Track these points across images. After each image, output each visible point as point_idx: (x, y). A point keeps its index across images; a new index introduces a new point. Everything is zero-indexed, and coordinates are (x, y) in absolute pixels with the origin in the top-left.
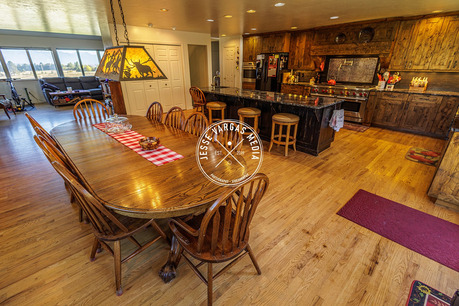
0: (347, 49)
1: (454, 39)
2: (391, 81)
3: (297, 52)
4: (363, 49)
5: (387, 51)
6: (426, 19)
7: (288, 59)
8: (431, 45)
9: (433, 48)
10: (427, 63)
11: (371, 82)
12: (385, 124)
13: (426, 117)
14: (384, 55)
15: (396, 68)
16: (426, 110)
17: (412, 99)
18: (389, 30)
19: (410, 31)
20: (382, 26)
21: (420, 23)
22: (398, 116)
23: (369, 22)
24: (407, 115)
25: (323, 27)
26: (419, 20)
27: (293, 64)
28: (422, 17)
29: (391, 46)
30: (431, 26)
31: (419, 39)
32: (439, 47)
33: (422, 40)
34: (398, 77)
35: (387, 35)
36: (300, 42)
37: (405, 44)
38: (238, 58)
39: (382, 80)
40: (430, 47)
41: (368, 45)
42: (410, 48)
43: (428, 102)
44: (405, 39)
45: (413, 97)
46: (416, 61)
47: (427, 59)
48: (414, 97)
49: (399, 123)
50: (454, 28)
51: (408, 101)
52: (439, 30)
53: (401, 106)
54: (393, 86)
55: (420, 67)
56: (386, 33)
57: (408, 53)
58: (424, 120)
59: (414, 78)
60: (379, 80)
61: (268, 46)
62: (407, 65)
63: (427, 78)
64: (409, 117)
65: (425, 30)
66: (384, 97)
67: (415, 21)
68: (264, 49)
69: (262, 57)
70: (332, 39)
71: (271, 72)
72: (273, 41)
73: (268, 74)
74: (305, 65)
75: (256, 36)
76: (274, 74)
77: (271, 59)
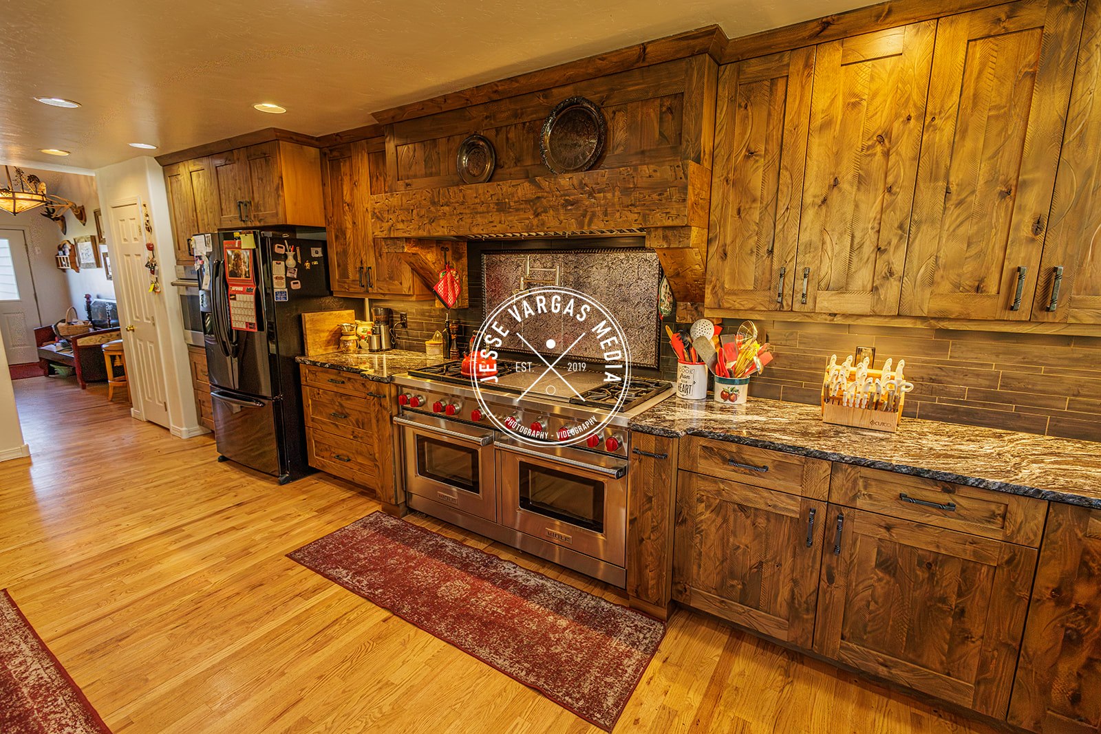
0: (502, 207)
1: (1016, 142)
2: (729, 365)
3: (349, 225)
4: (564, 206)
5: (674, 212)
6: (836, 44)
7: (325, 252)
8: (890, 179)
9: (903, 199)
10: (886, 278)
11: (650, 361)
12: (739, 614)
13: (961, 613)
14: (665, 238)
15: (737, 306)
16: (950, 576)
17: (855, 497)
18: (670, 109)
19: (769, 114)
20: (634, 86)
21: (808, 65)
22: (795, 581)
23: (571, 72)
24: (848, 586)
25: (402, 109)
26: (802, 53)
27: (344, 274)
28: (817, 35)
29: (686, 188)
30: (872, 78)
31: (818, 151)
32: (935, 189)
33: (837, 156)
34: (758, 347)
35: (661, 134)
36: (355, 184)
37: (757, 178)
38: (150, 247)
39: (691, 362)
40: (889, 190)
41: (582, 185)
42: (783, 202)
43: (953, 523)
44: (751, 154)
45: (855, 482)
46: (830, 269)
47: (885, 257)
48: (861, 482)
49: (810, 627)
50: (1001, 80)
51: (835, 498)
52: (916, 96)
53: (803, 526)
54: (743, 390)
55: (856, 302)
56: (656, 126)
57: (779, 227)
58: (951, 633)
59: (834, 357)
60: (676, 361)
61: (235, 199)
62: (788, 291)
63: (902, 362)
64: (858, 603)
65: (840, 102)
66: (704, 466)
67: (786, 60)
68: (226, 213)
69: (206, 244)
70: (448, 165)
71: (239, 312)
72: (245, 178)
73: (233, 318)
74: (384, 280)
75: (194, 160)
76: (250, 320)
77: (233, 252)
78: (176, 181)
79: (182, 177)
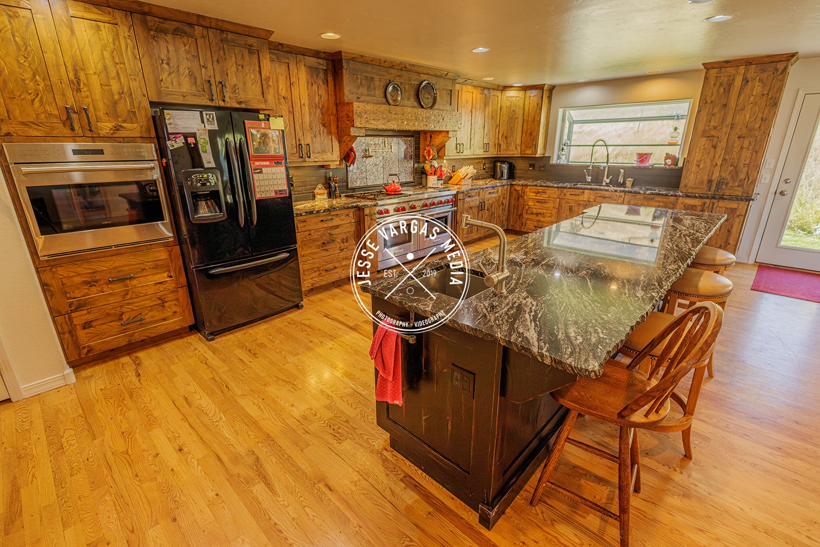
3: (285, 113)
5: (460, 127)
15: (451, 155)
18: (448, 94)
20: (442, 83)
24: (484, 218)
45: (485, 192)
68: (170, 87)
69: (203, 122)
70: (379, 92)
71: (266, 183)
72: (215, 59)
73: (257, 190)
74: (319, 153)
75: (87, 6)
76: (280, 188)
77: (258, 131)
78: (10, 16)
79: (39, 16)
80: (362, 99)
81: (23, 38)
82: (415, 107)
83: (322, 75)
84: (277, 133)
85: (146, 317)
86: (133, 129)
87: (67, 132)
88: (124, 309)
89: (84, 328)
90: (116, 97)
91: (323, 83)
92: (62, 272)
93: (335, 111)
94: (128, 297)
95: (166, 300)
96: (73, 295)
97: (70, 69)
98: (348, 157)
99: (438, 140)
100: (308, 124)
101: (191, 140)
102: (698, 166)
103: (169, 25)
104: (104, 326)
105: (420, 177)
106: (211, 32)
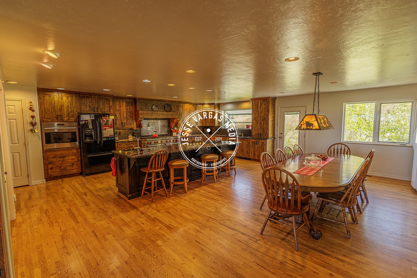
18: (178, 106)
20: (174, 104)
23: (168, 101)
38: (33, 117)
39: (175, 132)
56: (176, 108)
61: (90, 107)
68: (84, 109)
69: (90, 117)
70: (150, 108)
71: (107, 133)
72: (96, 102)
73: (104, 134)
74: (129, 125)
75: (66, 93)
76: (111, 134)
77: (106, 120)
78: (49, 97)
79: (55, 96)
80: (143, 110)
81: (51, 101)
82: (164, 111)
83: (131, 104)
84: (112, 120)
85: (67, 168)
86: (72, 119)
87: (56, 120)
88: (62, 165)
89: (51, 169)
90: (70, 112)
91: (131, 105)
92: (48, 154)
93: (135, 113)
94: (64, 162)
95: (74, 164)
96: (49, 160)
97: (60, 106)
98: (140, 126)
99: (175, 121)
100: (125, 117)
101: (87, 122)
102: (255, 129)
103: (85, 96)
104: (56, 170)
105: (170, 133)
106: (96, 96)
